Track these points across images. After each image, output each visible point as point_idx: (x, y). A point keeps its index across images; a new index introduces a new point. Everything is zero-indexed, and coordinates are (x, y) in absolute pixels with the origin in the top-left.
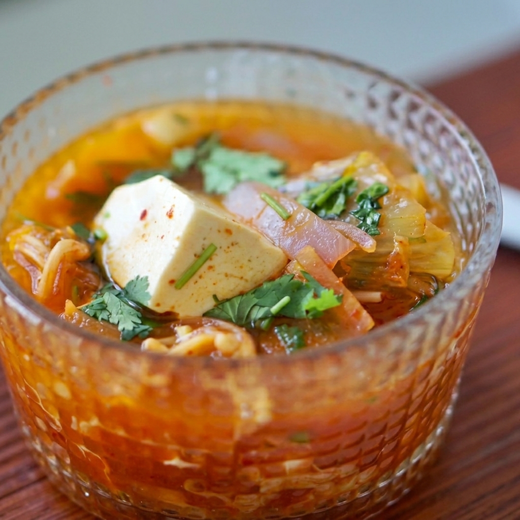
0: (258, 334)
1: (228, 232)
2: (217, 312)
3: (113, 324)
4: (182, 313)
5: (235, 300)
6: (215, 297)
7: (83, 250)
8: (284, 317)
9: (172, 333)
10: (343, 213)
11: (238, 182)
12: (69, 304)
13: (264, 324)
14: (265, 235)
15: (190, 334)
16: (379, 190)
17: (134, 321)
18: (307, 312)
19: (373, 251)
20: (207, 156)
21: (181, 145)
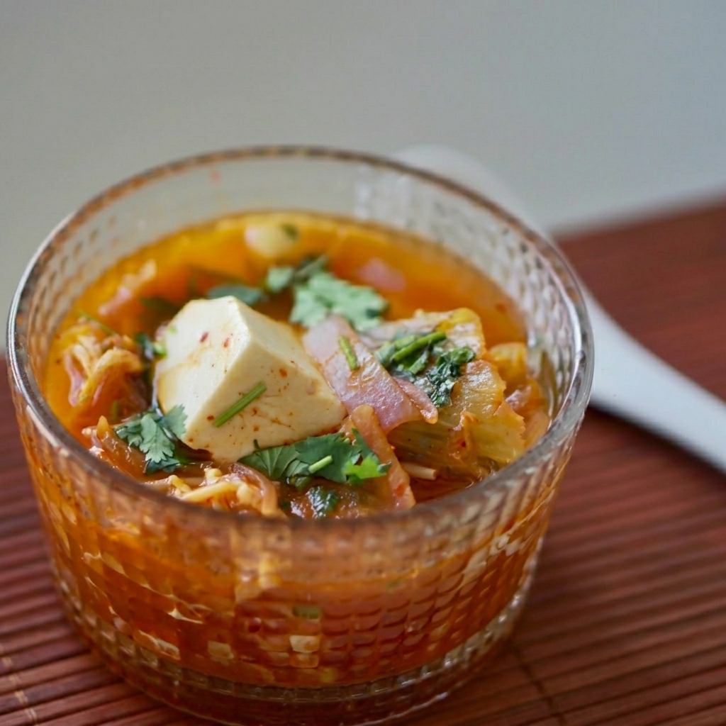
0: (288, 492)
1: (283, 373)
2: (254, 458)
3: (142, 452)
4: (217, 454)
5: (275, 450)
6: (255, 442)
7: (136, 365)
8: (323, 478)
9: (201, 475)
10: (420, 373)
11: (329, 315)
12: (103, 421)
13: (299, 482)
14: (329, 383)
15: (217, 479)
16: (464, 355)
17: (166, 453)
18: (348, 477)
19: (434, 421)
20: (304, 281)
21: (280, 262)
